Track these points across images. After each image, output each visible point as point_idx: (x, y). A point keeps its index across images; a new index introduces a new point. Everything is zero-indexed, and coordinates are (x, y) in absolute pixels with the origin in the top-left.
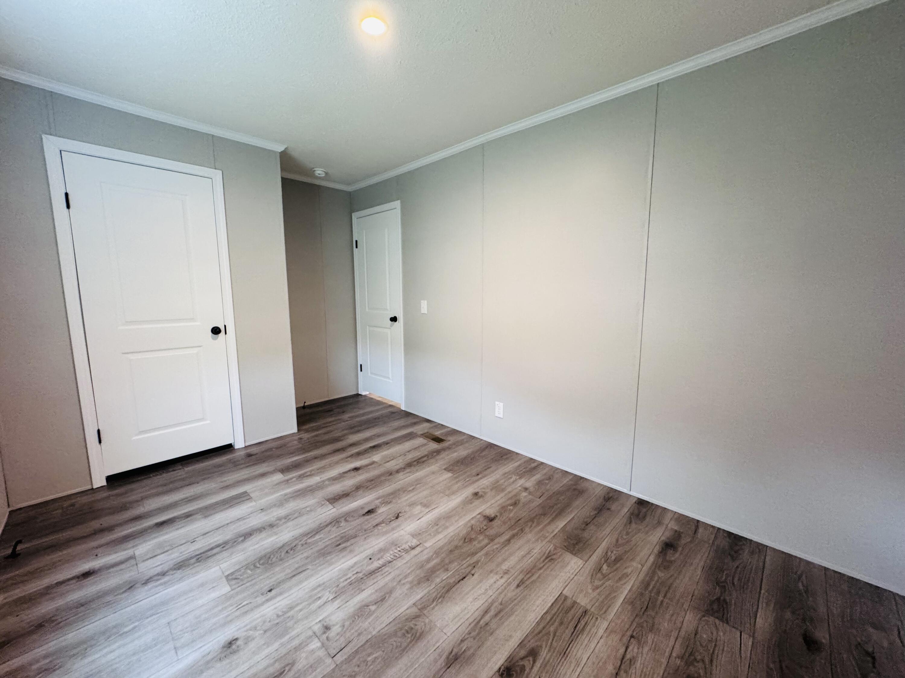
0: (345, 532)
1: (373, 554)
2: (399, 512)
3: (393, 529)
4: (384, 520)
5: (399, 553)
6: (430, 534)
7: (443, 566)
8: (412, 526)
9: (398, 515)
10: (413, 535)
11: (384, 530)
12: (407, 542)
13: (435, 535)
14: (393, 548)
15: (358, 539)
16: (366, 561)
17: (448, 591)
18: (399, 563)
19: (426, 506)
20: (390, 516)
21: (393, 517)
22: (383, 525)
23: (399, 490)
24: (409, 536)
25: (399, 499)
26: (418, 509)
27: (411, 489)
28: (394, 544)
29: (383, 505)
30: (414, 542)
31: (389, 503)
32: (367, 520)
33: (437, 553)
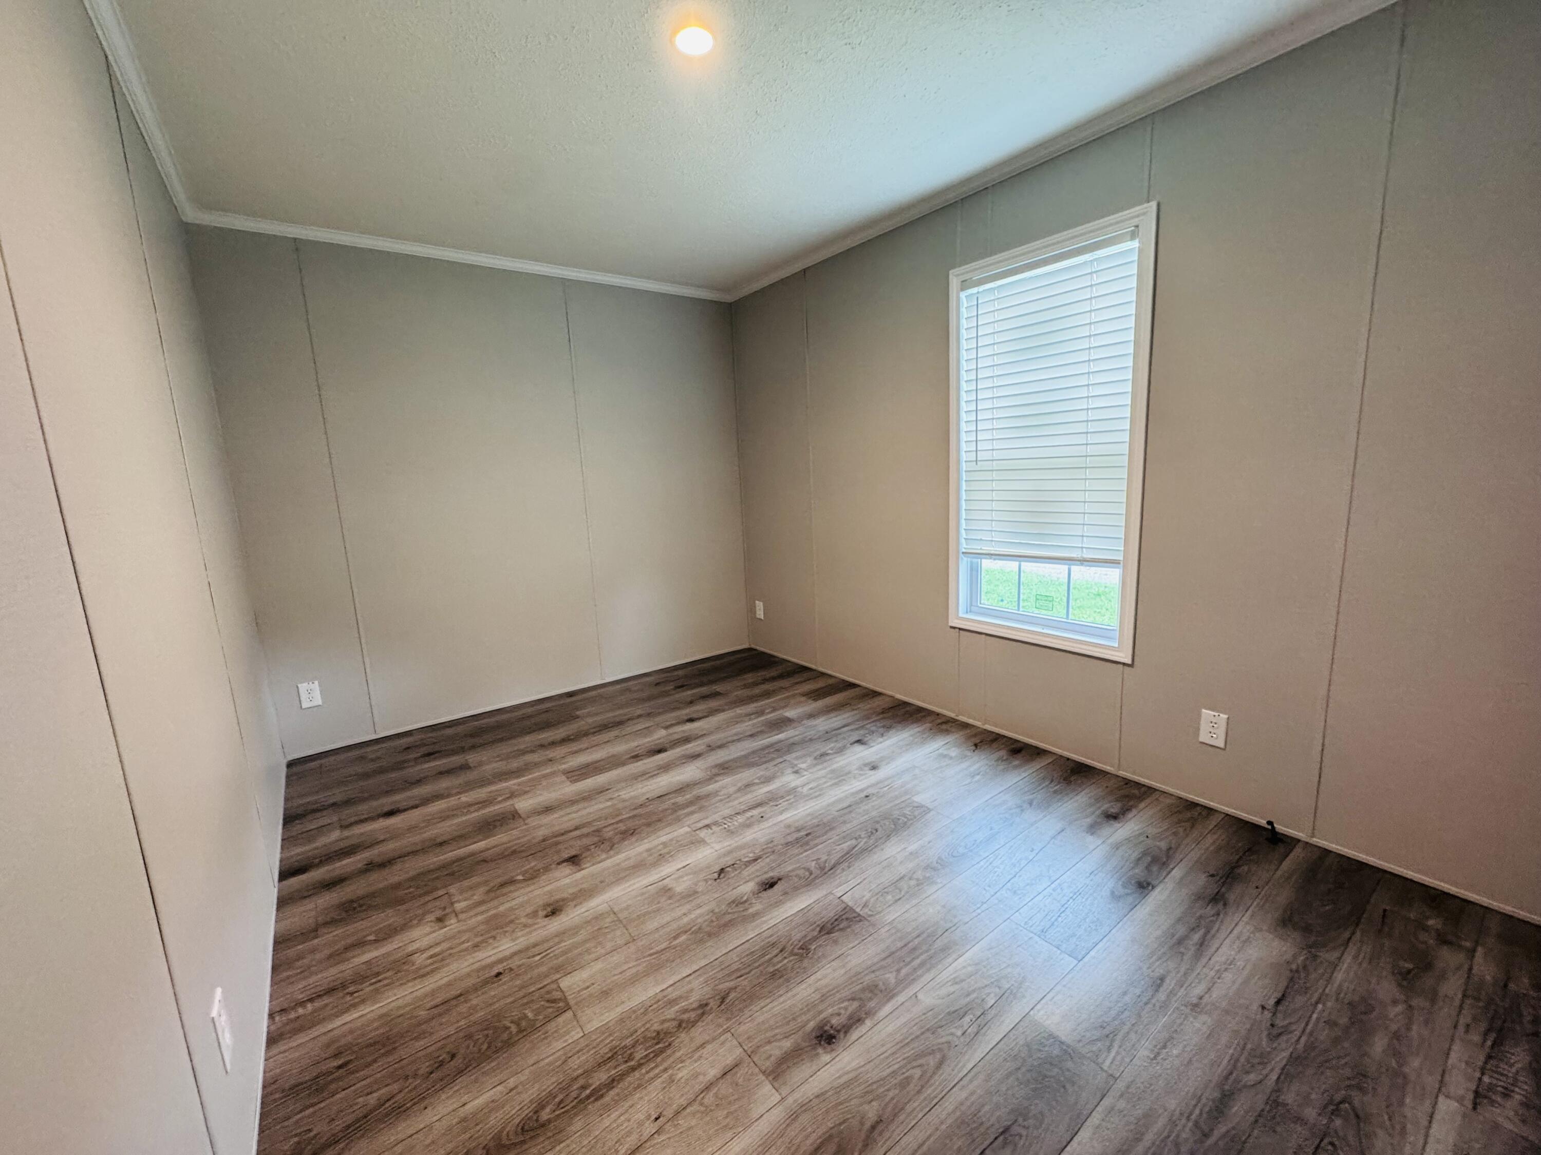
0: (806, 851)
1: (759, 822)
2: (718, 881)
3: (730, 852)
4: (743, 867)
5: (725, 822)
6: (678, 841)
7: (676, 808)
8: (700, 856)
9: (719, 875)
10: (702, 842)
11: (744, 852)
12: (713, 834)
13: (671, 840)
14: (732, 828)
15: (783, 841)
16: (768, 816)
17: (681, 788)
18: (727, 812)
19: (666, 891)
20: (733, 875)
21: (728, 871)
22: (747, 859)
23: (710, 935)
24: (708, 842)
25: (712, 911)
26: (680, 887)
27: (683, 938)
28: (731, 833)
29: (745, 898)
30: (702, 834)
31: (733, 902)
32: (772, 869)
33: (678, 820)
